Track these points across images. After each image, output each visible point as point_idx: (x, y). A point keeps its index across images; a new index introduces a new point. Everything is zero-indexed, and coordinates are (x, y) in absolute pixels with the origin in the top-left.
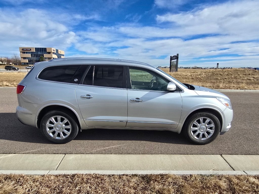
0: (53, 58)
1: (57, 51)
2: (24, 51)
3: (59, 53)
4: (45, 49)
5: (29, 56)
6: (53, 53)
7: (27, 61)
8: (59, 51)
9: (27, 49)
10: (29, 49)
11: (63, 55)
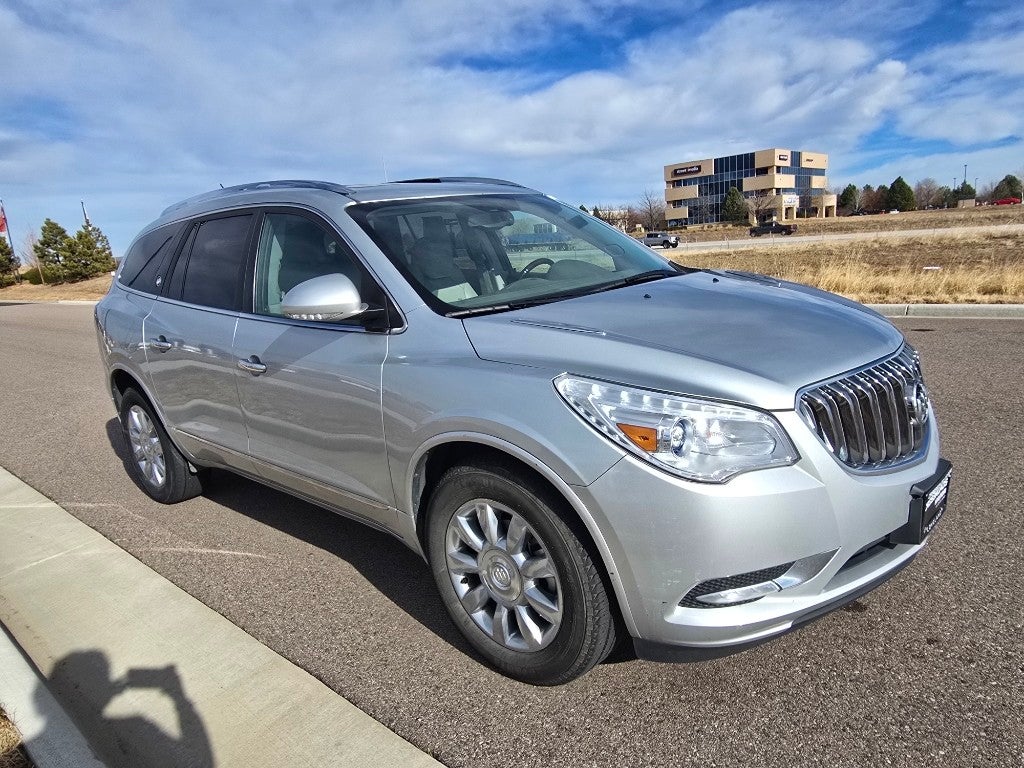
0: (778, 190)
1: (796, 157)
2: (679, 176)
3: (805, 164)
4: (750, 159)
5: (692, 192)
6: (778, 168)
7: (683, 212)
8: (805, 156)
9: (687, 168)
10: (695, 169)
11: (821, 172)
